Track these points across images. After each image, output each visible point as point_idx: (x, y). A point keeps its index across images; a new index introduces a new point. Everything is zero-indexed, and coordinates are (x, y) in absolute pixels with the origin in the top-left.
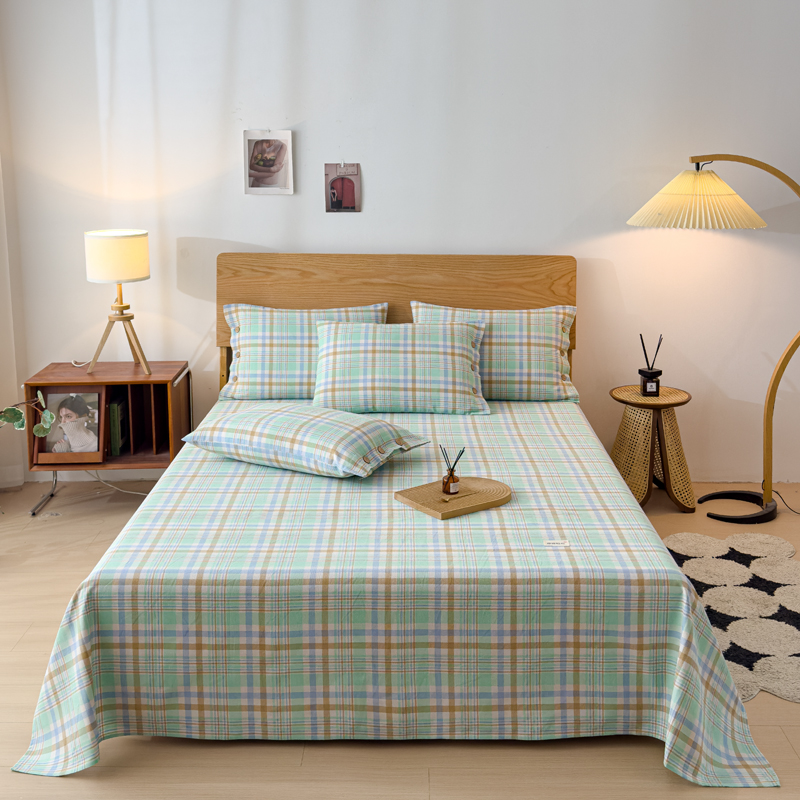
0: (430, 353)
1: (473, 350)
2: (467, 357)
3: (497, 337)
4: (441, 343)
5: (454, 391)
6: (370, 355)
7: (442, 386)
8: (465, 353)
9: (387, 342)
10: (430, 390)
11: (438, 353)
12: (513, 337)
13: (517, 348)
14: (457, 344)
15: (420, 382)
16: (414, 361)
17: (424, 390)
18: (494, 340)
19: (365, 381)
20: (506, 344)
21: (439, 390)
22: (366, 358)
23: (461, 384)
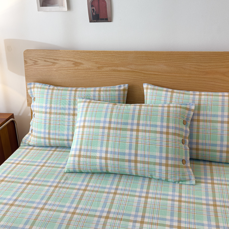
0: (150, 131)
1: (184, 127)
2: (179, 135)
3: (203, 115)
4: (159, 123)
5: (167, 165)
6: (106, 131)
7: (158, 161)
8: (177, 132)
9: (120, 121)
10: (148, 163)
11: (156, 132)
12: (216, 116)
13: (219, 125)
14: (171, 125)
15: (141, 155)
16: (137, 137)
17: (144, 162)
18: (201, 118)
19: (101, 151)
20: (211, 121)
21: (155, 164)
22: (103, 133)
23: (172, 159)
